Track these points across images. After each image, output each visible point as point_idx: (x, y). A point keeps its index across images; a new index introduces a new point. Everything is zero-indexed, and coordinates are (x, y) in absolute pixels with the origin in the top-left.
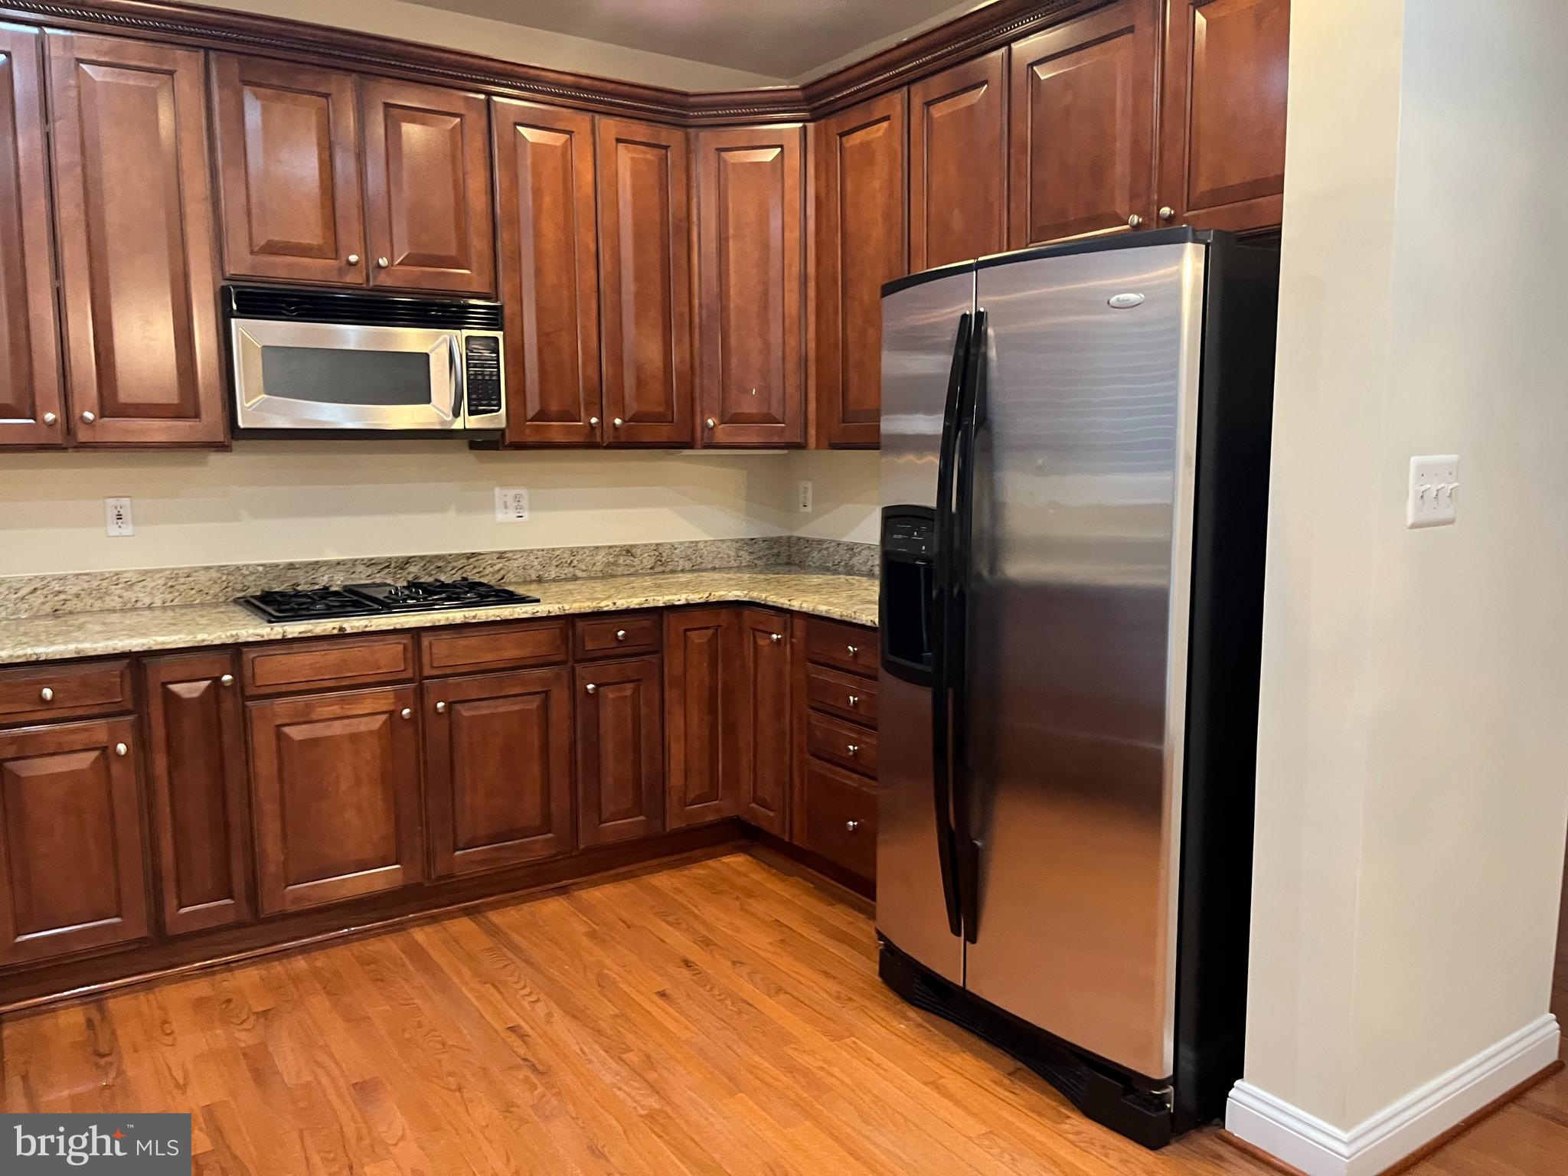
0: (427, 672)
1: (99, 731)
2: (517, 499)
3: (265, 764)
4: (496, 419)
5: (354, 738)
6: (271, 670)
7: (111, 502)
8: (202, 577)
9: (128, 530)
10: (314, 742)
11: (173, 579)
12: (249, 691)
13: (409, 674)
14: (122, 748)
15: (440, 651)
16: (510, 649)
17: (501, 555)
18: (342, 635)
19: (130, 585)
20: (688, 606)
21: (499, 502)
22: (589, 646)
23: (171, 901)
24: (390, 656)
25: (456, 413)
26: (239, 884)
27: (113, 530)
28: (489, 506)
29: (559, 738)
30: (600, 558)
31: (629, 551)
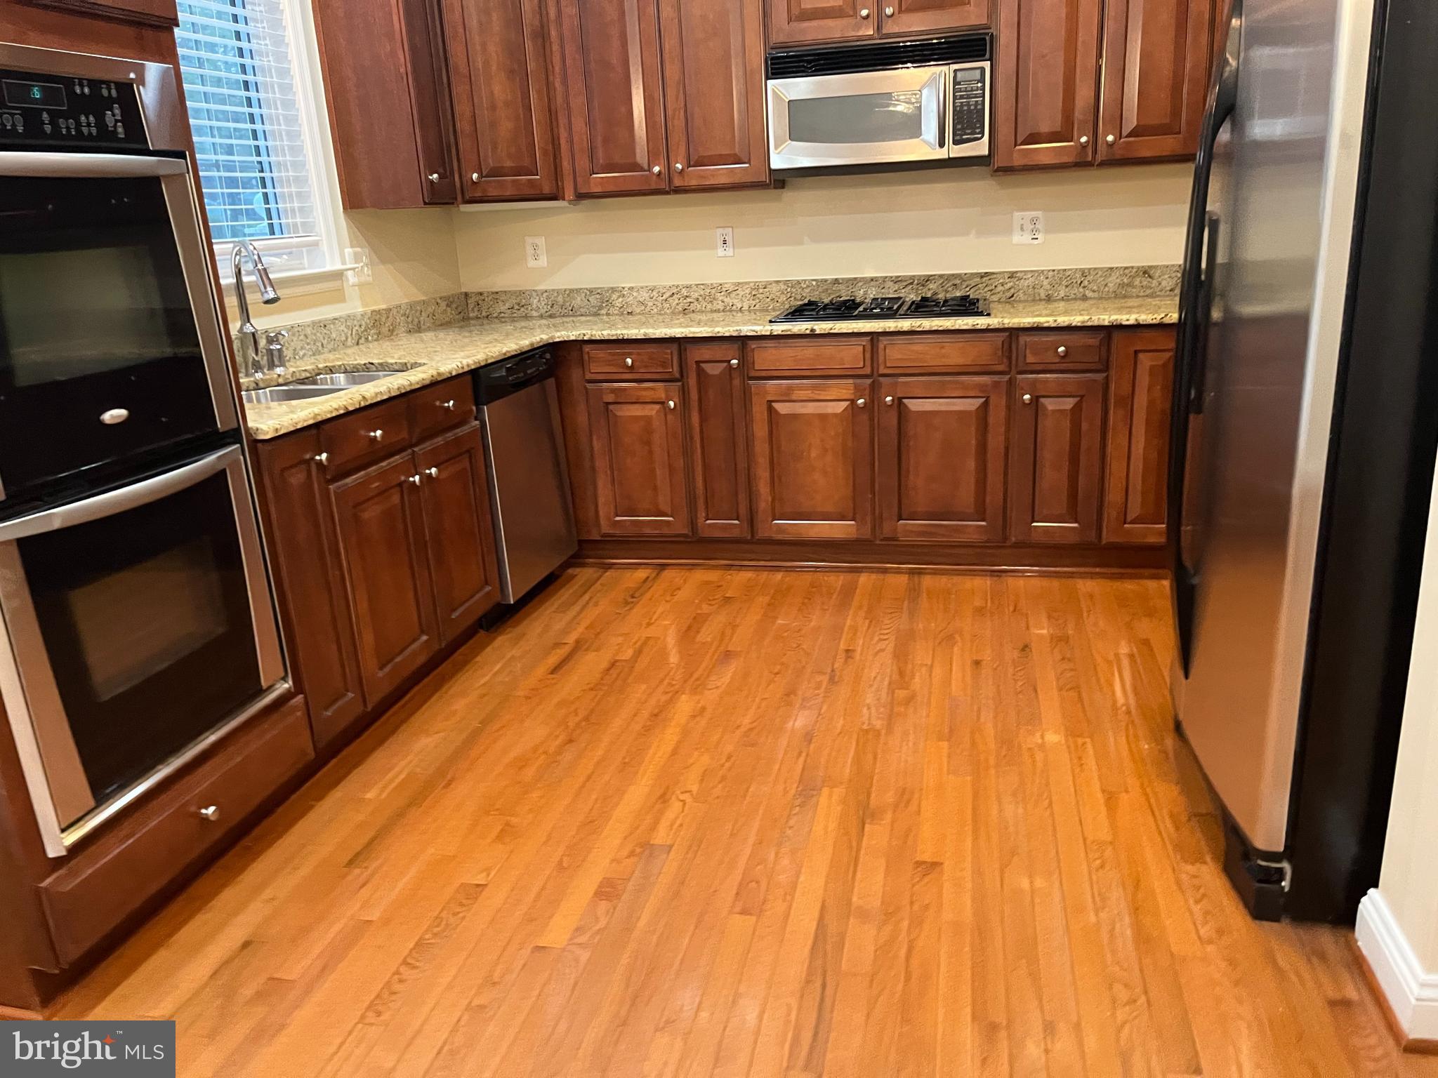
0: (882, 370)
1: (659, 390)
2: (1034, 221)
3: (760, 430)
4: (980, 148)
5: (823, 417)
6: (765, 359)
7: (720, 231)
8: (774, 288)
9: (730, 252)
10: (794, 417)
11: (757, 289)
12: (753, 374)
13: (868, 371)
14: (672, 404)
15: (894, 354)
16: (954, 355)
17: (1012, 275)
19: (729, 293)
20: (1138, 326)
21: (1016, 226)
22: (1030, 359)
23: (702, 514)
24: (852, 355)
25: (942, 145)
26: (743, 510)
27: (721, 252)
28: (1008, 230)
30: (1113, 281)
31: (1146, 272)
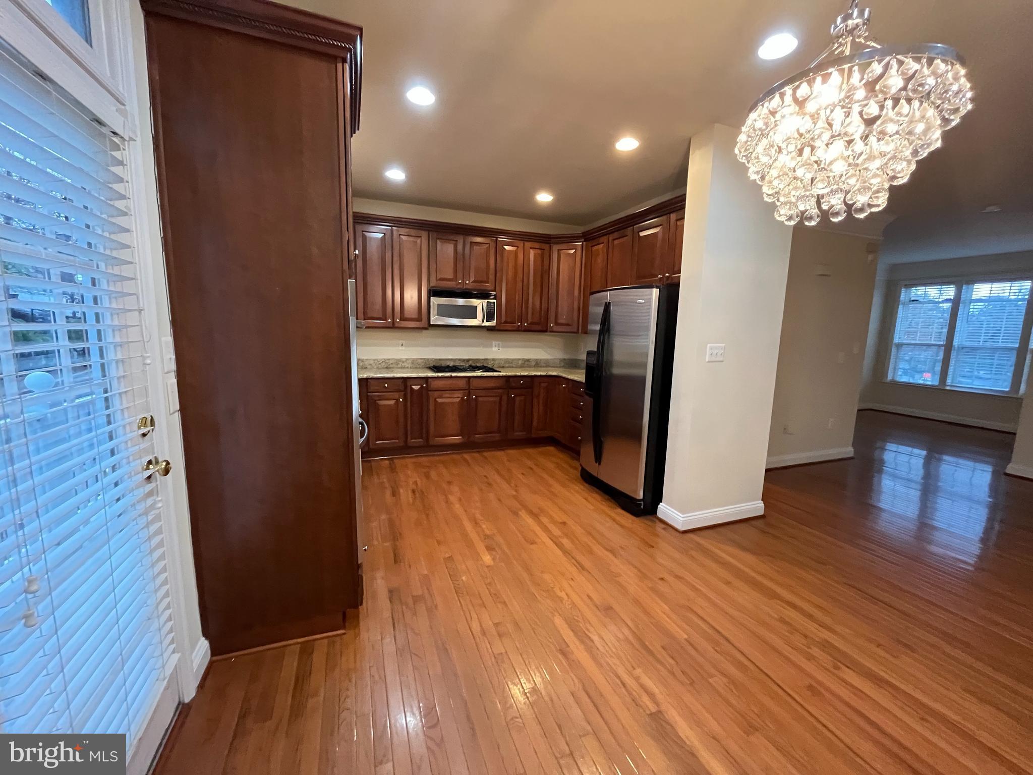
0: (471, 388)
1: (396, 395)
2: (499, 344)
3: (432, 407)
4: (493, 323)
5: (453, 403)
6: (435, 384)
7: (401, 341)
8: (420, 361)
9: (403, 348)
10: (442, 403)
11: (414, 361)
12: (429, 389)
13: (467, 388)
14: (401, 400)
15: (474, 383)
16: (492, 384)
17: (493, 360)
18: (451, 377)
19: (403, 362)
20: (540, 376)
21: (494, 345)
22: (513, 385)
23: (409, 437)
24: (462, 384)
25: (483, 321)
26: (424, 436)
27: (401, 348)
28: (491, 346)
29: (504, 409)
30: (520, 362)
31: (528, 360)
